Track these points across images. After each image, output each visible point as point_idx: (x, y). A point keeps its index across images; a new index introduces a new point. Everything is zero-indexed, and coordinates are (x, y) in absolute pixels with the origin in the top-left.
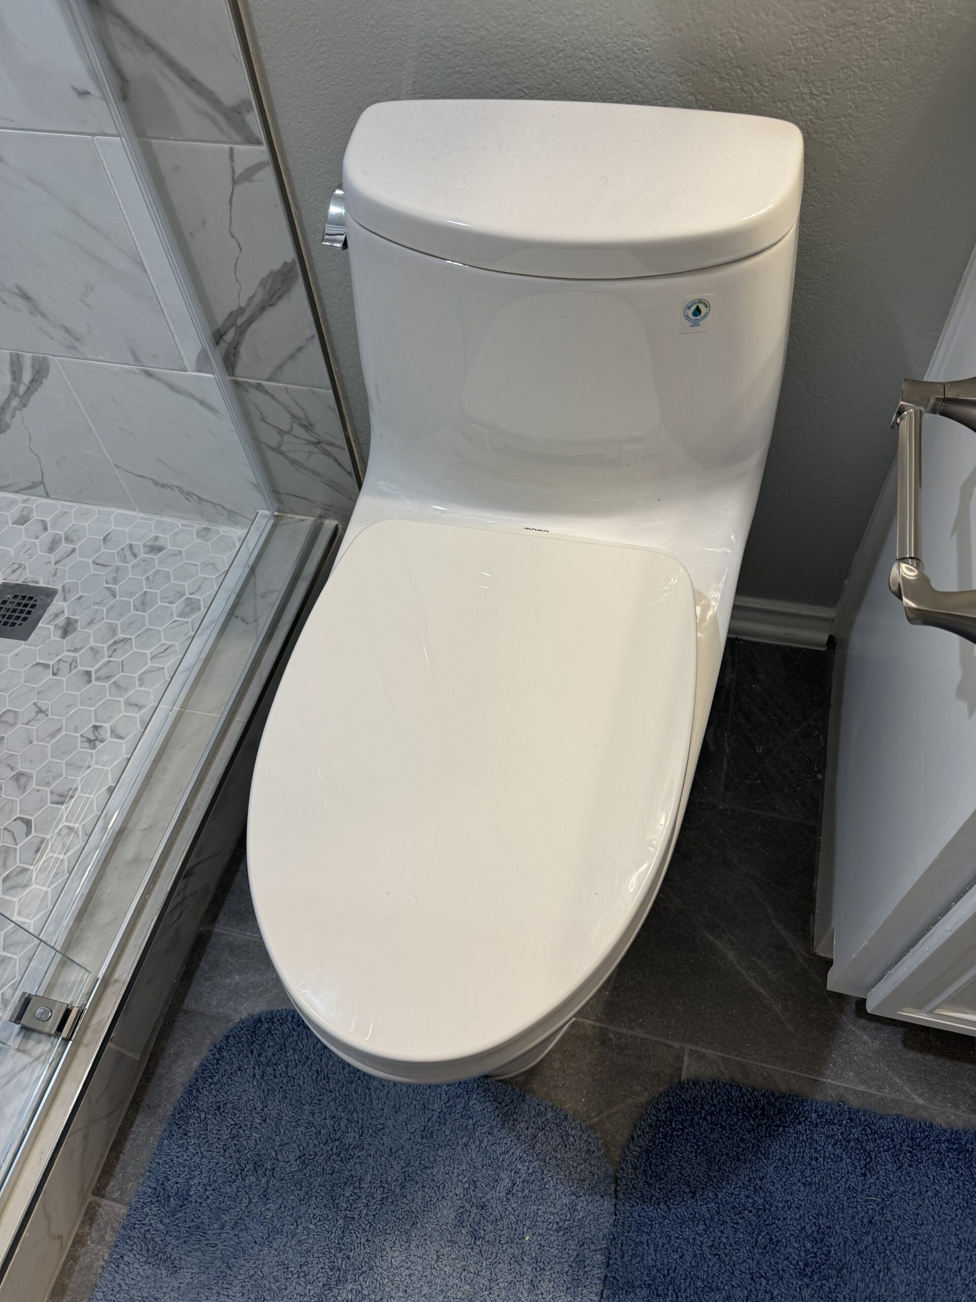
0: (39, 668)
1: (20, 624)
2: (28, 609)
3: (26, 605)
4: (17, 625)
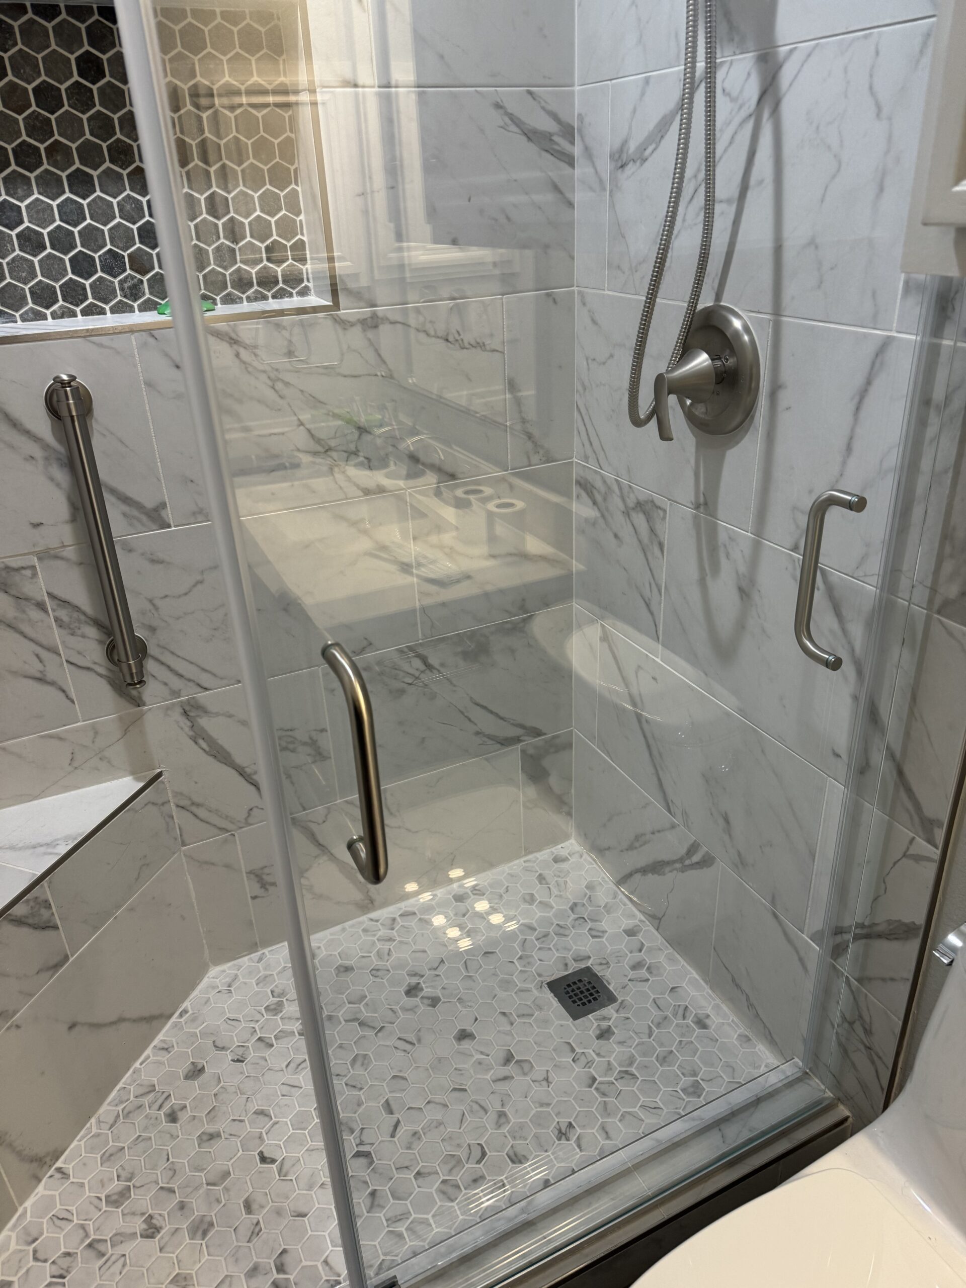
0: (567, 1048)
1: (579, 1005)
2: (591, 998)
3: (591, 994)
4: (576, 1004)
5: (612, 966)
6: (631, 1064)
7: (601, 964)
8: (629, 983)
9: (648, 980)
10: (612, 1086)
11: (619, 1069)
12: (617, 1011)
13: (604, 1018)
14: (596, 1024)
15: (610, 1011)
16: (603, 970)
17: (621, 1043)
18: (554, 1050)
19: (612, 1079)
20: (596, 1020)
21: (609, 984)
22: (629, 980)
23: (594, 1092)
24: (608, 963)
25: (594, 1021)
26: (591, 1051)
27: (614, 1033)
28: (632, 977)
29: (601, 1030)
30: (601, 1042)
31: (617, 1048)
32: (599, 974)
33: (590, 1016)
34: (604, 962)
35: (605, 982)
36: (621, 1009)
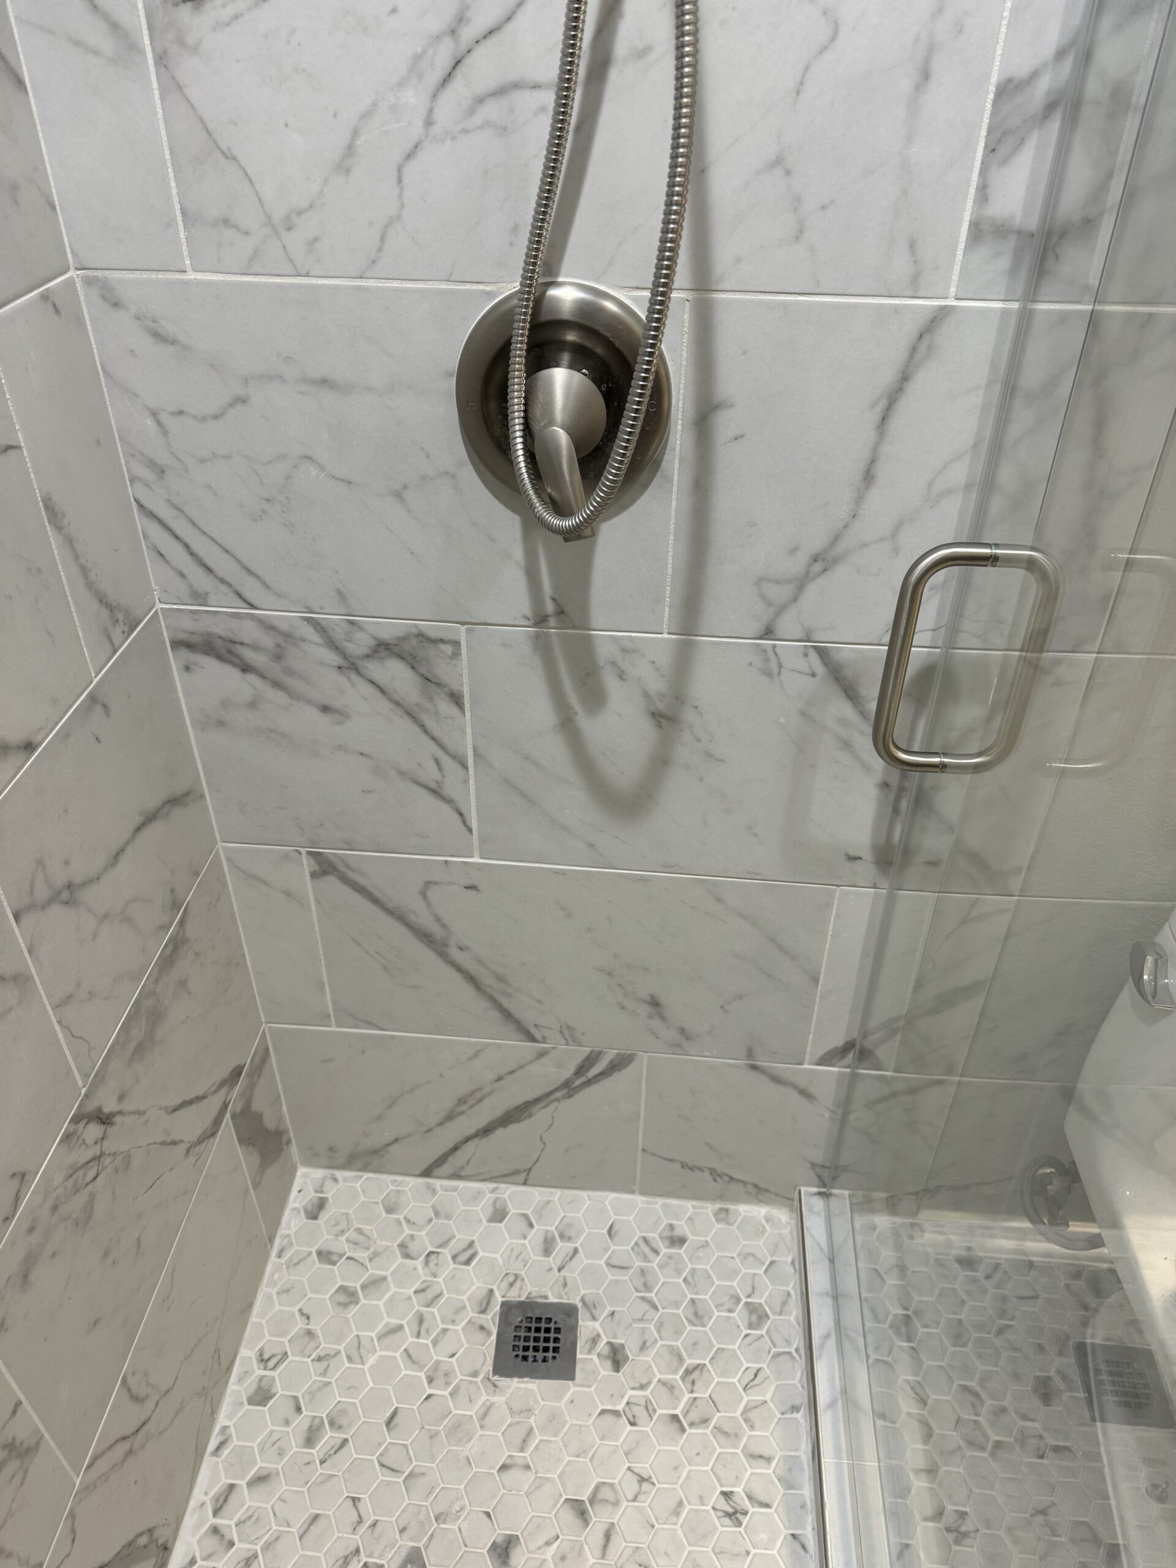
0: (608, 1418)
1: (554, 1358)
2: (552, 1335)
3: (548, 1330)
4: (550, 1360)
5: (523, 1273)
6: (681, 1360)
7: (511, 1285)
8: (563, 1273)
9: (576, 1251)
10: (698, 1402)
11: (678, 1377)
12: (594, 1318)
13: (594, 1340)
14: (595, 1357)
15: (586, 1327)
16: (521, 1289)
17: (643, 1347)
18: (602, 1438)
19: (687, 1396)
20: (589, 1352)
21: (546, 1297)
22: (559, 1270)
23: (693, 1431)
24: (517, 1277)
25: (590, 1357)
26: (631, 1393)
27: (622, 1346)
28: (559, 1263)
29: (607, 1358)
30: (626, 1369)
31: (648, 1358)
32: (523, 1299)
33: (579, 1356)
34: (511, 1278)
35: (540, 1300)
36: (594, 1311)
